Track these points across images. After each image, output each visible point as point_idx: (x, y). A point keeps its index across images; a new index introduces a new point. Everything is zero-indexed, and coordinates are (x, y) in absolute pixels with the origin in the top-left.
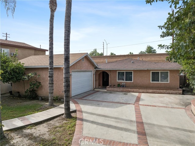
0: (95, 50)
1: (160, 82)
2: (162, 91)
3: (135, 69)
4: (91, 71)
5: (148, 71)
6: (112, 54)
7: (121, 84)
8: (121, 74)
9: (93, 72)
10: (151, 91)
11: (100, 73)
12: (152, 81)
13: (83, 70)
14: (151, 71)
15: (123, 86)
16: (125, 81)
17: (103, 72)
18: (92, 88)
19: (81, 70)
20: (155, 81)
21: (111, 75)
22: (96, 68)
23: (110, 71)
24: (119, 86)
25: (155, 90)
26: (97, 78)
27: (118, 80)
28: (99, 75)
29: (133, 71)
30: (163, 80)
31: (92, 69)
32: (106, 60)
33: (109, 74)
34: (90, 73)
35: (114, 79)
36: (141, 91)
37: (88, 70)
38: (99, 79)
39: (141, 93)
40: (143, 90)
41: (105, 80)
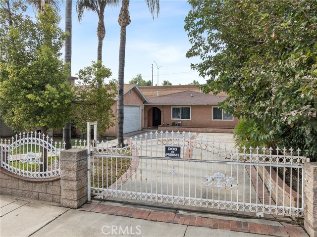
0: (139, 76)
1: (223, 120)
2: (223, 130)
3: (193, 104)
4: (139, 106)
5: (209, 106)
6: (166, 83)
7: (176, 123)
8: (176, 110)
9: (142, 108)
10: (211, 130)
11: (150, 109)
12: (214, 119)
13: (130, 104)
14: (213, 107)
15: (179, 125)
16: (181, 119)
17: (153, 108)
18: (140, 128)
19: (128, 104)
20: (216, 119)
21: (163, 111)
22: (145, 102)
23: (163, 106)
24: (174, 124)
25: (216, 129)
26: (146, 116)
27: (173, 118)
28: (149, 111)
29: (190, 107)
30: (226, 117)
31: (140, 103)
32: (158, 93)
33: (162, 110)
34: (137, 109)
35: (167, 117)
36: (199, 130)
37: (135, 105)
38: (149, 116)
39: (199, 132)
40: (202, 129)
41: (156, 119)
